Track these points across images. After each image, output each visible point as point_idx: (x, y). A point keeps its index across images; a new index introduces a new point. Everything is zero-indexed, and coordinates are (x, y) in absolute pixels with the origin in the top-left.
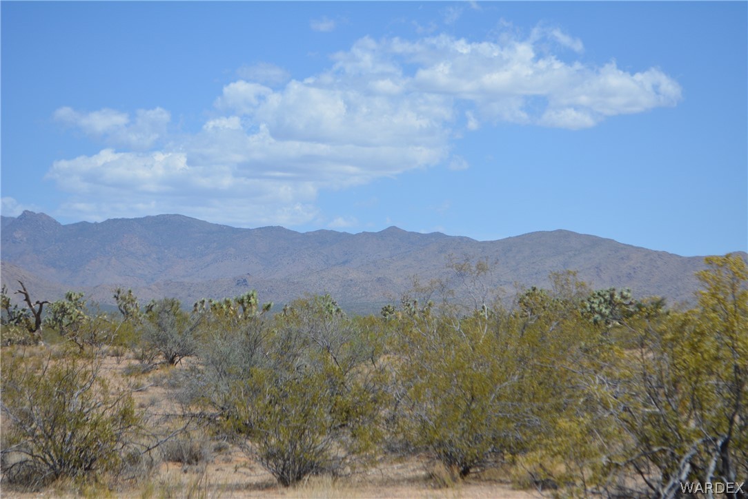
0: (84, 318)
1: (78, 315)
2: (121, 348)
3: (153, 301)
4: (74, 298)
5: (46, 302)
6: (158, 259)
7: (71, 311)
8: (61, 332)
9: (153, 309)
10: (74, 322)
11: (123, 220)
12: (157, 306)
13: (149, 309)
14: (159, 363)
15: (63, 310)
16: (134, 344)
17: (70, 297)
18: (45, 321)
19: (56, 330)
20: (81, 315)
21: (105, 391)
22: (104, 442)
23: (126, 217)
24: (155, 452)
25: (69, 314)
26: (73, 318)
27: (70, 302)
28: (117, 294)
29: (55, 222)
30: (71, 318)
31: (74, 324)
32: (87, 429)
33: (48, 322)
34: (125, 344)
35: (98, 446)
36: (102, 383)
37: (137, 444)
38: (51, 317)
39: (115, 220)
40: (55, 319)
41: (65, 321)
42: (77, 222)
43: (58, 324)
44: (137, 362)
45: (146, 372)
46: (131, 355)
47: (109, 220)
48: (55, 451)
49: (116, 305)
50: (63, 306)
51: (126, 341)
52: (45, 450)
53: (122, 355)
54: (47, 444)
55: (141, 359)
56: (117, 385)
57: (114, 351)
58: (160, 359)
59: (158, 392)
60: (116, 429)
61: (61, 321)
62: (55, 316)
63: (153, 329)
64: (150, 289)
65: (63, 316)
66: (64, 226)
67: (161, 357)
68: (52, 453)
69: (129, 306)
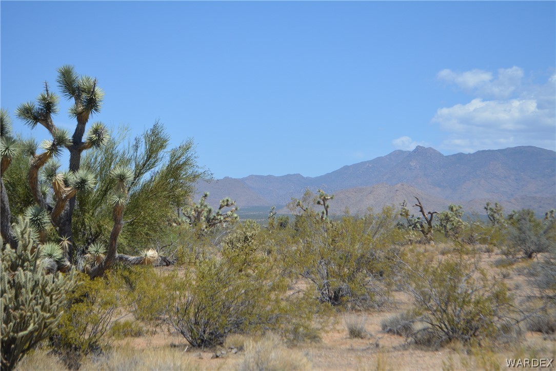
0: (462, 224)
1: (458, 222)
2: (491, 246)
3: (514, 211)
4: (454, 209)
5: (436, 213)
6: (516, 180)
7: (453, 219)
8: (446, 235)
9: (514, 217)
10: (455, 227)
11: (489, 151)
12: (517, 215)
13: (511, 217)
14: (521, 258)
15: (447, 219)
16: (501, 244)
17: (451, 209)
18: (434, 227)
19: (443, 233)
20: (461, 222)
21: (484, 279)
22: (485, 316)
23: (491, 149)
24: (522, 324)
25: (451, 221)
26: (455, 225)
27: (452, 213)
28: (486, 206)
29: (440, 154)
30: (453, 224)
31: (455, 229)
32: (472, 305)
33: (436, 227)
34: (494, 243)
35: (480, 319)
36: (482, 273)
37: (508, 318)
38: (438, 223)
39: (484, 151)
40: (441, 225)
41: (448, 227)
42: (455, 153)
43: (444, 229)
44: (504, 257)
45: (511, 264)
46: (499, 251)
47: (479, 151)
48: (448, 322)
49: (486, 214)
50: (447, 216)
51: (495, 242)
52: (441, 321)
53: (492, 251)
54: (442, 316)
55: (506, 254)
56: (493, 274)
57: (487, 249)
58: (521, 255)
59: (520, 279)
60: (493, 306)
61: (445, 227)
62: (441, 223)
63: (516, 232)
64: (510, 202)
65: (447, 223)
66: (446, 157)
67: (521, 253)
68: (446, 323)
69: (496, 215)
